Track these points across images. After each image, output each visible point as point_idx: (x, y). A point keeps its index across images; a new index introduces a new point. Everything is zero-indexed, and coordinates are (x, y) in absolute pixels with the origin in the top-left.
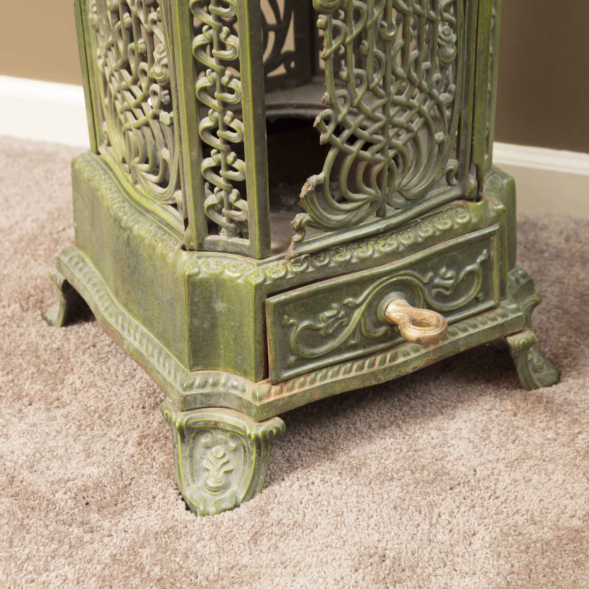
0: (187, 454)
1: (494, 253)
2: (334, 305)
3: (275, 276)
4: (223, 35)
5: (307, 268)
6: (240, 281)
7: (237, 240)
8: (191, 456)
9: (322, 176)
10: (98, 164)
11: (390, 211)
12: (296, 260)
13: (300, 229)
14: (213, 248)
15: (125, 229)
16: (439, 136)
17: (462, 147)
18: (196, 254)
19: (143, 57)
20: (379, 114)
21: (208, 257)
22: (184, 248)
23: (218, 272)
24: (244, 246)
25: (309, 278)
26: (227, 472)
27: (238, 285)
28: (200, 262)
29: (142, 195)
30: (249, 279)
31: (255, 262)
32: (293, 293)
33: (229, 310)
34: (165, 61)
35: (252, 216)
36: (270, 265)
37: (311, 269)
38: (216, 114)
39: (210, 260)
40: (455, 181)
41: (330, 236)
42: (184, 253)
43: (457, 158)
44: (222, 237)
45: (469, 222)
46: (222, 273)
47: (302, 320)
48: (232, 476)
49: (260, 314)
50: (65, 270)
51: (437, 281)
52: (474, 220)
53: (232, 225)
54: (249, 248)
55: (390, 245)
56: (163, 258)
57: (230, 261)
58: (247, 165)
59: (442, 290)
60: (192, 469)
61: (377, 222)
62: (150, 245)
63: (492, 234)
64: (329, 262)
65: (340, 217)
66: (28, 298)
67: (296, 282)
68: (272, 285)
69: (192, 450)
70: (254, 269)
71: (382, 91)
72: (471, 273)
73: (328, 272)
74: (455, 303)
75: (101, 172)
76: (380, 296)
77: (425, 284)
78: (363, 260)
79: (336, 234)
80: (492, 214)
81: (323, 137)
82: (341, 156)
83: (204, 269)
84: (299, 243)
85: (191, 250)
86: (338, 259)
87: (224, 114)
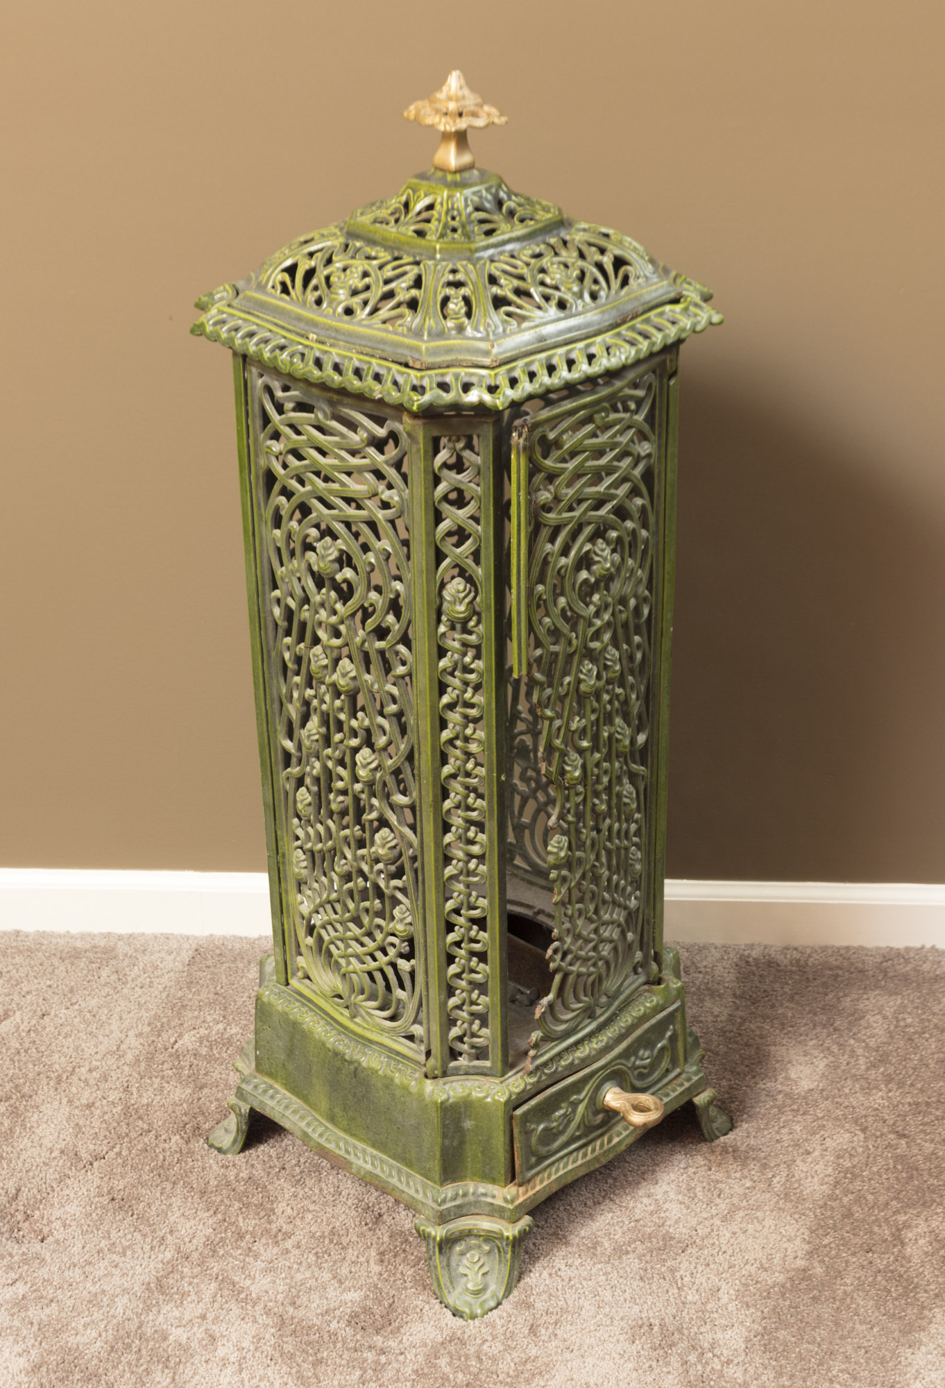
0: (445, 1264)
1: (678, 1026)
2: (563, 1105)
3: (517, 1090)
4: (472, 899)
5: (541, 1077)
6: (489, 1100)
7: (476, 1063)
8: (448, 1265)
9: (551, 996)
10: (290, 996)
11: (599, 1011)
12: (530, 1074)
13: (536, 1046)
14: (456, 1072)
15: (350, 1062)
16: (630, 936)
17: (645, 939)
18: (441, 1081)
19: (380, 914)
20: (592, 936)
21: (452, 1082)
22: (426, 1077)
23: (465, 1094)
24: (485, 1067)
25: (543, 1086)
26: (484, 1274)
27: (486, 1104)
28: (447, 1087)
29: (364, 1028)
30: (497, 1098)
31: (497, 1080)
32: (533, 1102)
33: (477, 1126)
34: (409, 920)
35: (494, 1041)
36: (511, 1080)
37: (544, 1078)
38: (463, 961)
39: (454, 1084)
40: (640, 970)
41: (556, 1045)
42: (428, 1081)
43: (641, 949)
44: (462, 1061)
45: (658, 1005)
46: (470, 1094)
47: (539, 1124)
48: (488, 1277)
49: (508, 1126)
50: (250, 1099)
51: (637, 1063)
52: (661, 1002)
53: (473, 1051)
54: (490, 1068)
55: (602, 1041)
56: (405, 1088)
57: (472, 1082)
58: (492, 1001)
59: (642, 1070)
60: (450, 1277)
61: (589, 1024)
62: (385, 1076)
63: (676, 1010)
64: (557, 1069)
65: (562, 1027)
66: (184, 1127)
67: (534, 1091)
68: (516, 1098)
69: (449, 1259)
70: (498, 1088)
71: (594, 916)
72: (663, 1049)
73: (557, 1077)
74: (651, 1079)
75: (297, 1004)
76: (598, 1088)
77: (629, 1068)
78: (583, 1060)
79: (560, 1043)
80: (674, 993)
81: (552, 965)
82: (566, 976)
83: (452, 1093)
84: (535, 1058)
85: (435, 1077)
86: (563, 1063)
87: (470, 960)
